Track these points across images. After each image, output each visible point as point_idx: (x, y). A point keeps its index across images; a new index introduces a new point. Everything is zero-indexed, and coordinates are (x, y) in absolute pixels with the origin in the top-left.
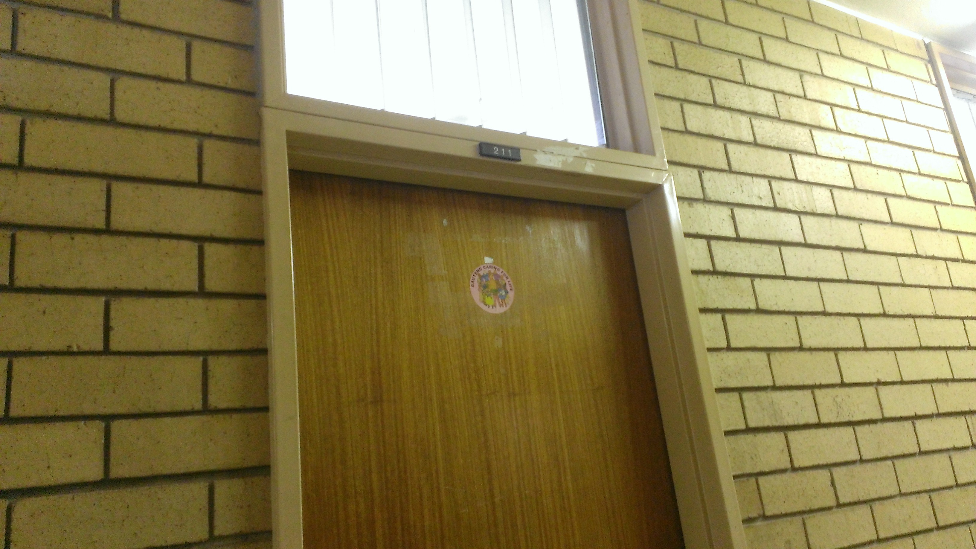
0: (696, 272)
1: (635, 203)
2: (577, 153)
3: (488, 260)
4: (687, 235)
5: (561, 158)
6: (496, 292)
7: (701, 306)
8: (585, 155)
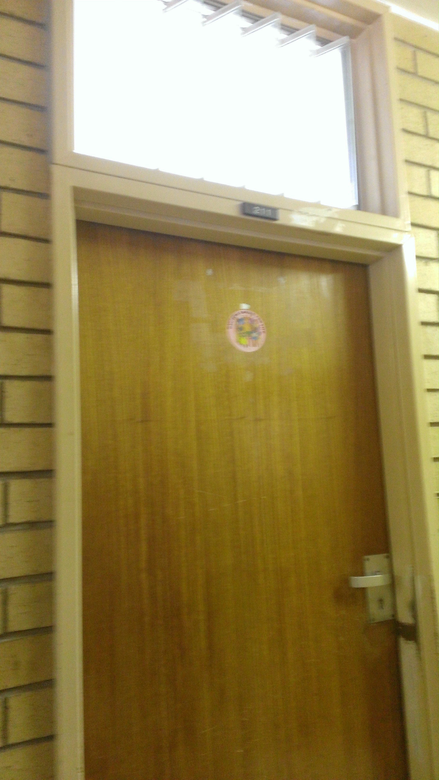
0: (425, 324)
1: (378, 260)
2: (329, 214)
3: (245, 306)
4: (421, 291)
5: (315, 219)
6: (249, 334)
7: (426, 353)
8: (336, 216)
